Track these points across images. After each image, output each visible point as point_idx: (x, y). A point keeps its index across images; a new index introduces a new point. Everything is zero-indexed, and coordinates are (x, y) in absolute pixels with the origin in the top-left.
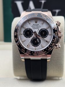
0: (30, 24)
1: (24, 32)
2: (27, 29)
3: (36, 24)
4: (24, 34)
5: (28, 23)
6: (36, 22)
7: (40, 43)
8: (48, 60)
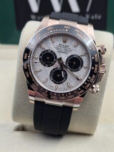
0: (54, 43)
1: (41, 55)
2: (47, 51)
3: (65, 44)
4: (40, 59)
5: (50, 41)
6: (65, 42)
7: (66, 78)
8: (74, 109)
